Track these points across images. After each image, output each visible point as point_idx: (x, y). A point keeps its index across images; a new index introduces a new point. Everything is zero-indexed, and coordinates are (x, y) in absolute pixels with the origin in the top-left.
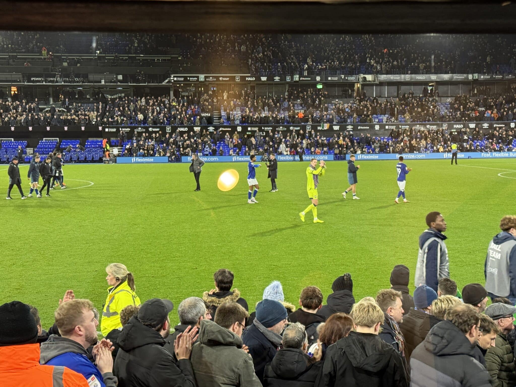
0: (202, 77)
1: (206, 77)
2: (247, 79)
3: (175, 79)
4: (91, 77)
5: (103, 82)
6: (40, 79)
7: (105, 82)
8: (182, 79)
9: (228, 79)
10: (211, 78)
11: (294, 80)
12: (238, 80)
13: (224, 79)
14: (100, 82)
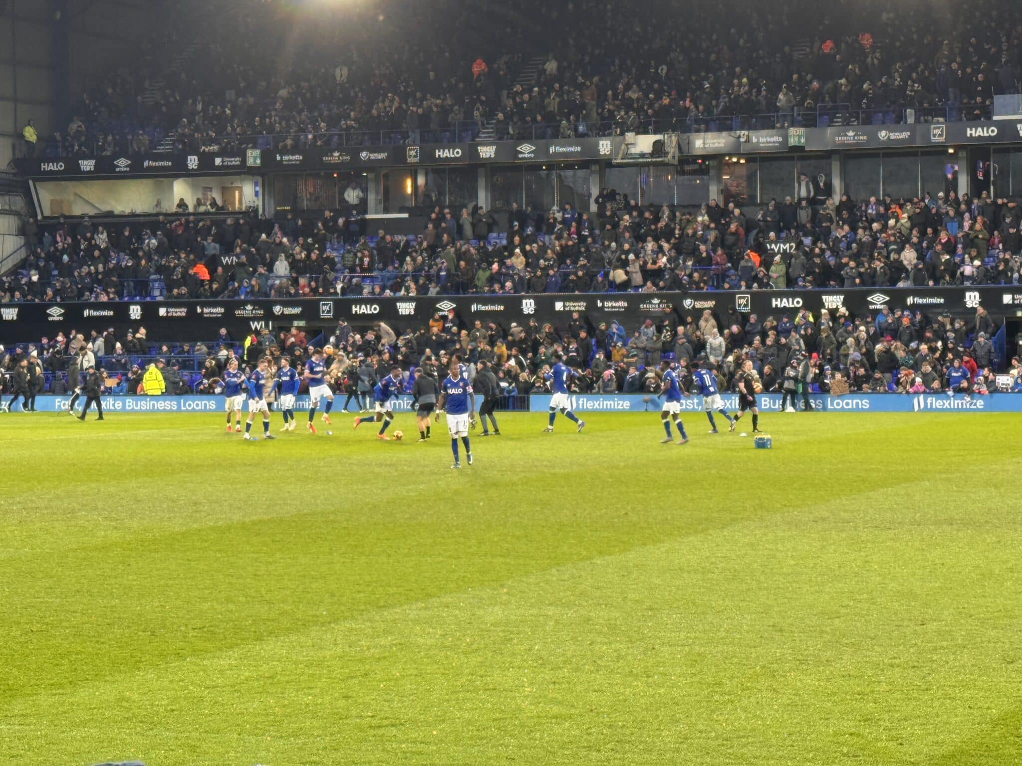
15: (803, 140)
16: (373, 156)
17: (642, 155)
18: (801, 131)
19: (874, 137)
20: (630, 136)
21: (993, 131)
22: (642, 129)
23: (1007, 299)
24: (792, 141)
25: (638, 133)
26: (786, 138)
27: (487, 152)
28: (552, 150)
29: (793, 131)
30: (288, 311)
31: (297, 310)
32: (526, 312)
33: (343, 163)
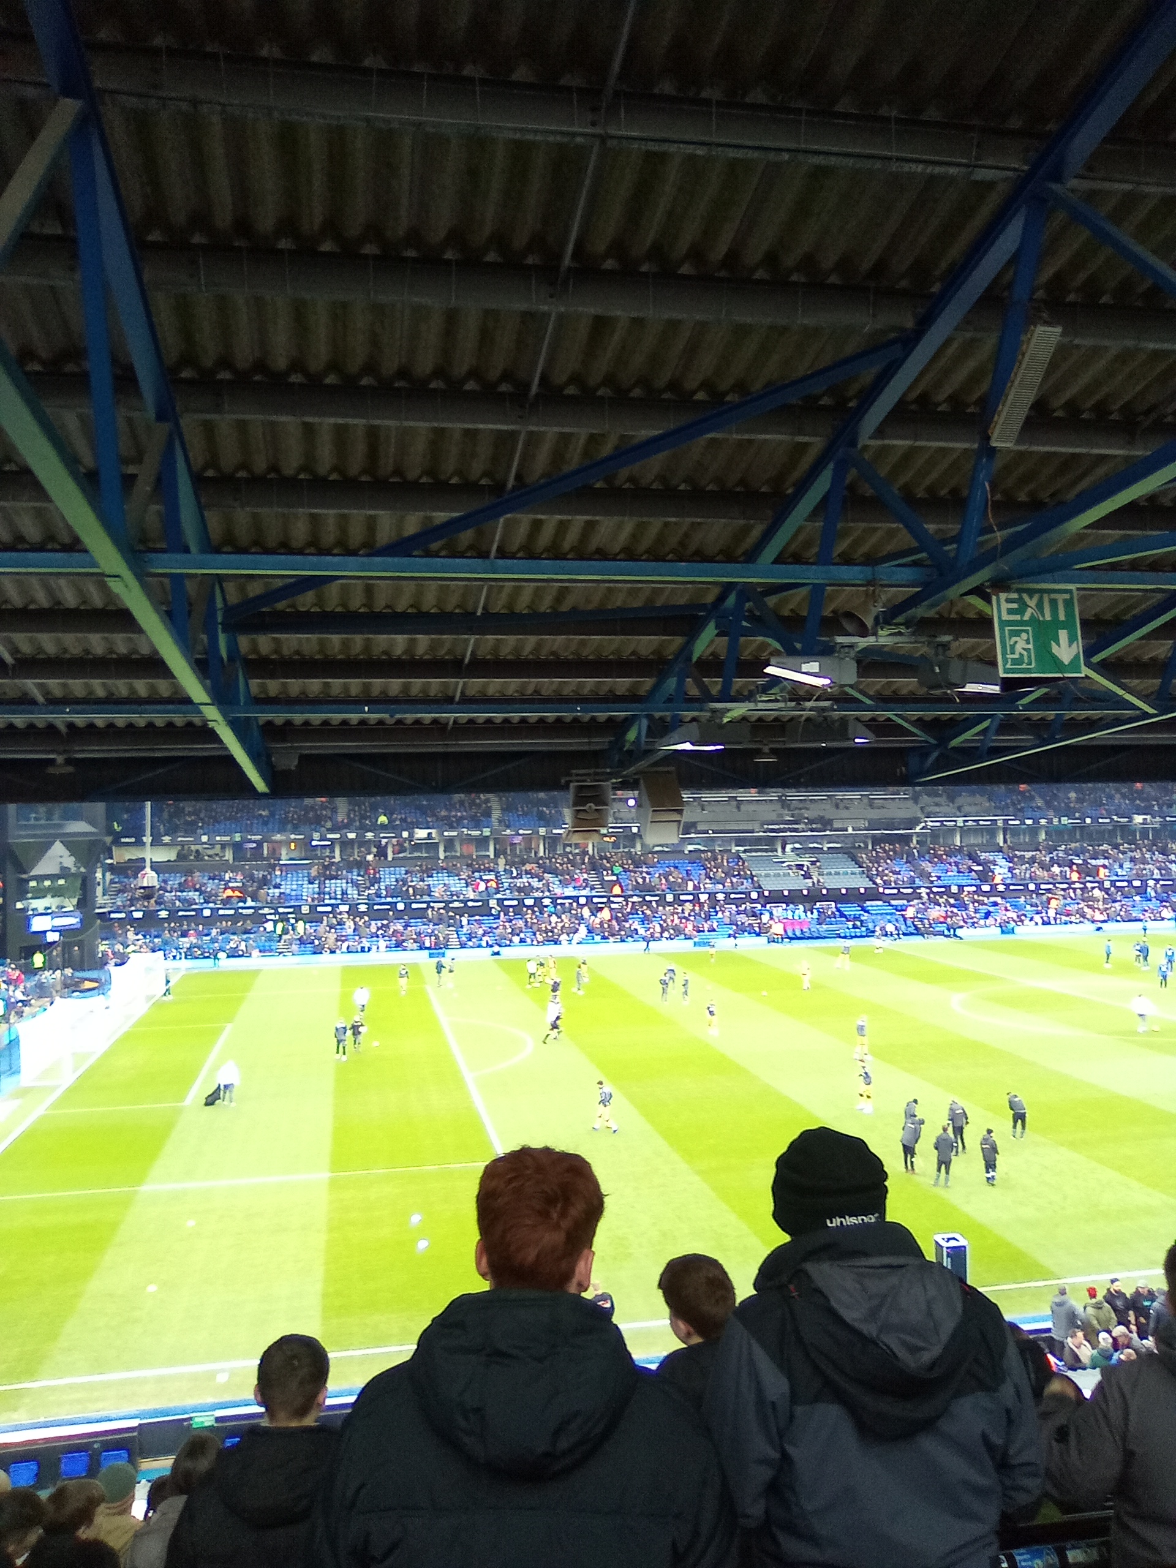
0: (960, 822)
1: (964, 821)
2: (1010, 822)
3: (931, 824)
4: (836, 825)
5: (850, 831)
7: (854, 830)
8: (938, 824)
9: (989, 823)
10: (970, 822)
11: (1063, 822)
12: (1000, 823)
13: (985, 823)
14: (847, 830)
15: (489, 833)
24: (485, 833)
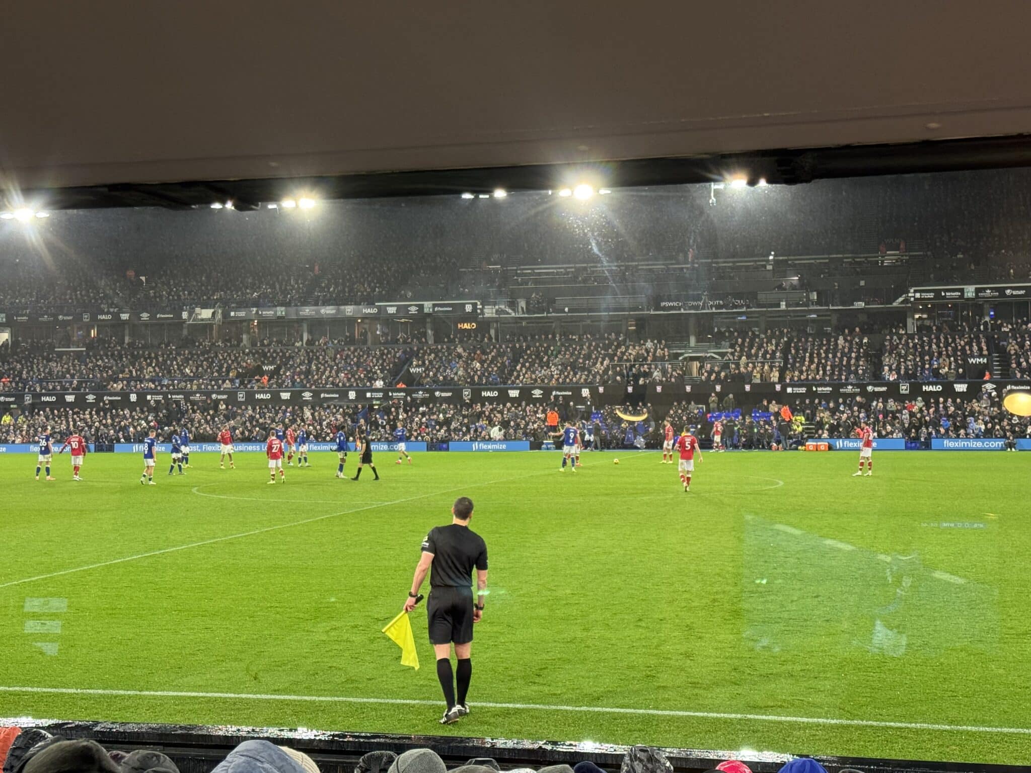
0: (970, 291)
1: (978, 291)
3: (918, 295)
4: (762, 297)
5: (783, 305)
6: (675, 304)
7: (787, 305)
8: (931, 295)
9: (1022, 292)
10: (988, 291)
13: (1015, 293)
14: (779, 305)
15: (283, 313)
16: (66, 318)
17: (202, 320)
18: (283, 309)
19: (318, 312)
20: (198, 310)
21: (375, 311)
22: (205, 306)
23: (368, 395)
24: (279, 314)
25: (202, 308)
26: (276, 312)
27: (125, 316)
28: (158, 316)
29: (278, 308)
30: (8, 399)
31: (12, 399)
32: (132, 400)
33: (49, 322)
